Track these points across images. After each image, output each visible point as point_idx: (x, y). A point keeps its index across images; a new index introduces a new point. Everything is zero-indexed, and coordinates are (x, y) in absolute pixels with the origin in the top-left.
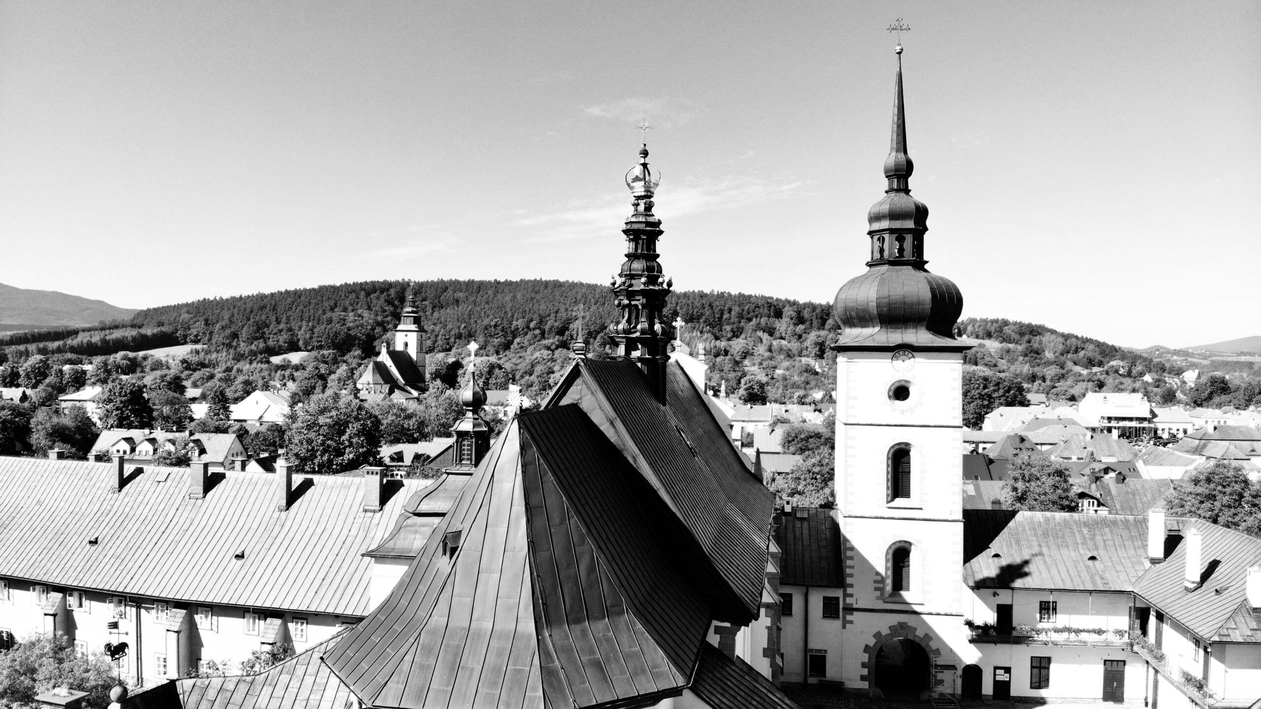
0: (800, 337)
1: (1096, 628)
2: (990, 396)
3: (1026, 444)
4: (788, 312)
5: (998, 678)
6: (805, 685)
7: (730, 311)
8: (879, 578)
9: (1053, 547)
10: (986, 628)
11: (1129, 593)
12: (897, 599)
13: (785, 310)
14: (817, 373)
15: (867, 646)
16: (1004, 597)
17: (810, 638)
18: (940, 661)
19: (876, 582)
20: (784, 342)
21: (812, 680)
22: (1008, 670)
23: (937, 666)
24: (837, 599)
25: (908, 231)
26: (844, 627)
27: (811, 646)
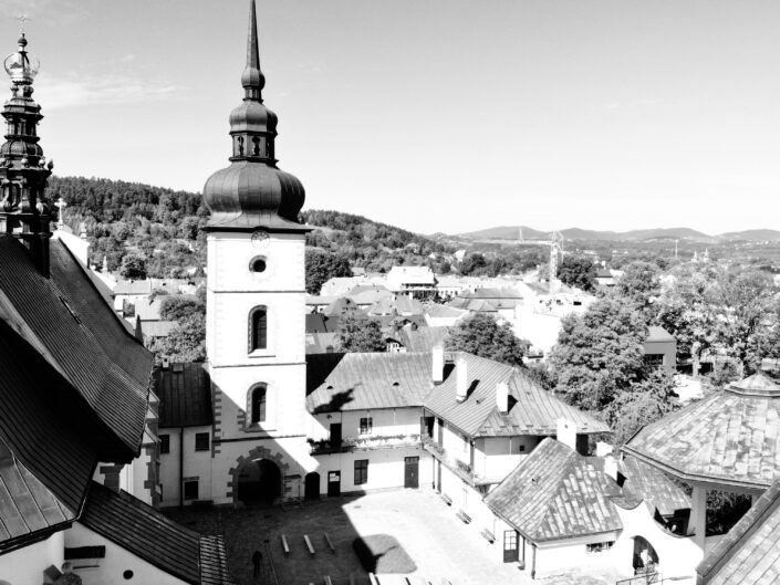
0: (175, 221)
1: (399, 434)
2: (325, 270)
3: (351, 305)
4: (164, 199)
5: (331, 480)
6: (181, 508)
7: (110, 196)
8: (241, 414)
9: (370, 378)
10: (322, 443)
11: (421, 407)
12: (256, 429)
13: (161, 198)
14: (190, 252)
16: (336, 418)
17: (185, 468)
18: (289, 473)
19: (239, 417)
20: (161, 225)
21: (187, 503)
22: (338, 473)
23: (286, 477)
24: (207, 434)
25: (262, 134)
26: (213, 456)
27: (186, 475)
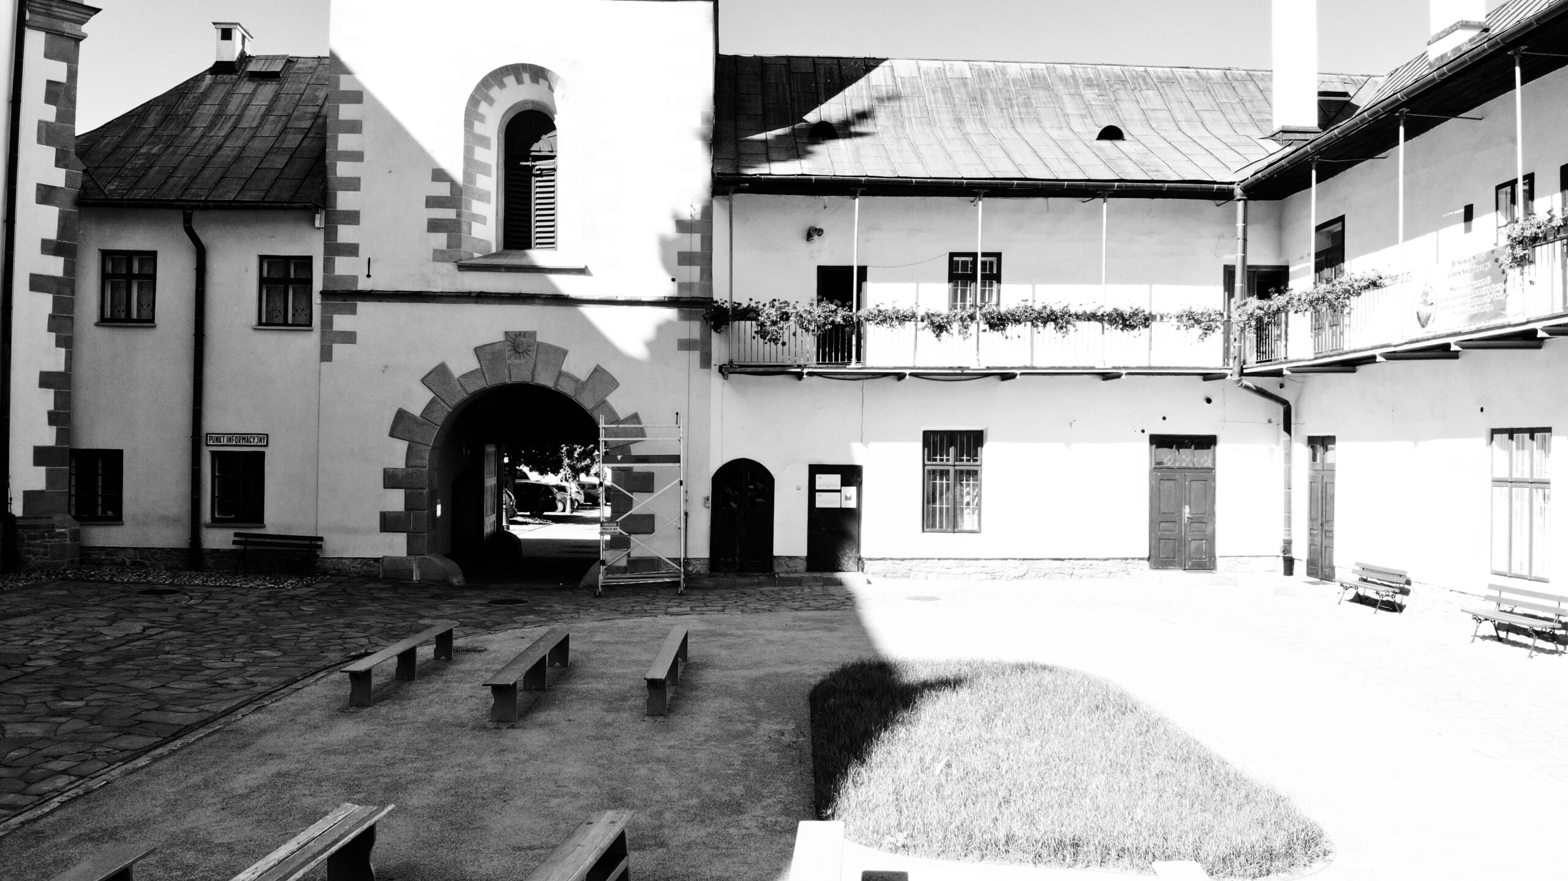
5: (823, 504)
6: (191, 558)
8: (443, 190)
12: (510, 267)
15: (401, 416)
16: (841, 242)
17: (212, 395)
19: (432, 202)
21: (218, 539)
22: (851, 475)
24: (306, 262)
26: (326, 355)
27: (213, 423)
